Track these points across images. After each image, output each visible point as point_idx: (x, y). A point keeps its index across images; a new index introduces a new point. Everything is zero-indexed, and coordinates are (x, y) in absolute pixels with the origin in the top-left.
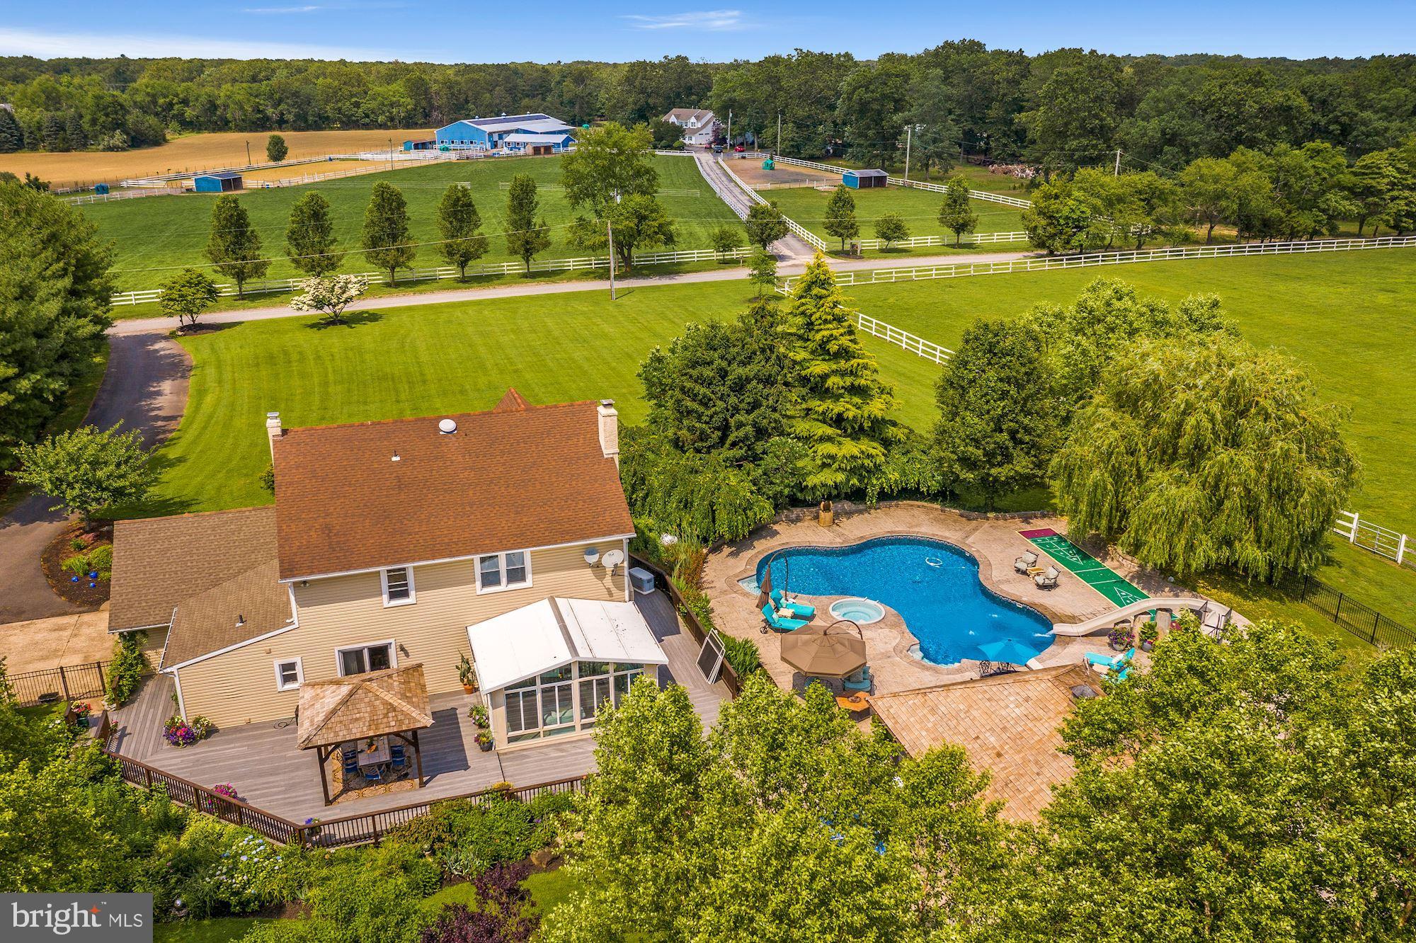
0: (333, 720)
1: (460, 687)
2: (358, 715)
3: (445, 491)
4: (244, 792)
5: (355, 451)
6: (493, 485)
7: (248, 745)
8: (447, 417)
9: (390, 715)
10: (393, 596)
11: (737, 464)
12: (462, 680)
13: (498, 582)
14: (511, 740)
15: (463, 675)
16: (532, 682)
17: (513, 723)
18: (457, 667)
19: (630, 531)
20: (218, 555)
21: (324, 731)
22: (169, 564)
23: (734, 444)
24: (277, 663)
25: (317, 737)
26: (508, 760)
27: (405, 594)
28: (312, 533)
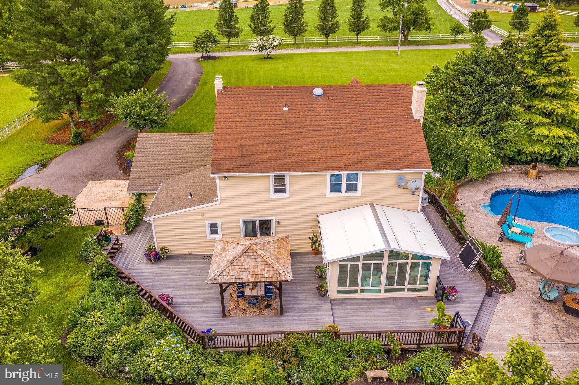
0: (230, 267)
1: (310, 250)
2: (246, 267)
3: (314, 130)
4: (179, 298)
5: (263, 102)
6: (342, 130)
7: (187, 268)
8: (318, 87)
9: (266, 269)
10: (276, 191)
11: (483, 135)
12: (312, 247)
13: (340, 190)
14: (339, 292)
15: (313, 244)
16: (357, 258)
17: (342, 282)
18: (310, 238)
19: (428, 168)
20: (187, 157)
21: (224, 274)
22: (162, 159)
23: (483, 123)
24: (207, 223)
25: (219, 277)
26: (337, 305)
27: (283, 191)
28: (233, 148)
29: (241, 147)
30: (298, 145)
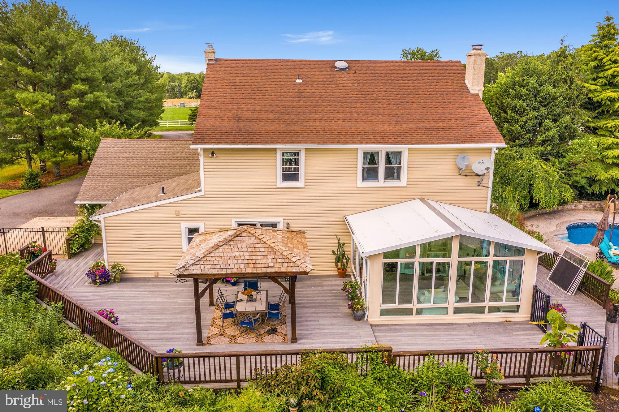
0: (212, 254)
1: (333, 271)
2: (238, 254)
5: (268, 74)
6: (377, 103)
7: (149, 291)
9: (270, 257)
10: (286, 178)
11: (545, 157)
12: (336, 265)
13: (376, 178)
14: (385, 312)
15: (338, 260)
16: (410, 251)
17: (387, 296)
18: (334, 252)
19: (500, 142)
20: (164, 164)
21: (202, 262)
22: (129, 166)
23: (543, 143)
24: (184, 226)
25: (194, 267)
26: (380, 331)
28: (225, 118)
29: (238, 117)
30: (317, 116)
